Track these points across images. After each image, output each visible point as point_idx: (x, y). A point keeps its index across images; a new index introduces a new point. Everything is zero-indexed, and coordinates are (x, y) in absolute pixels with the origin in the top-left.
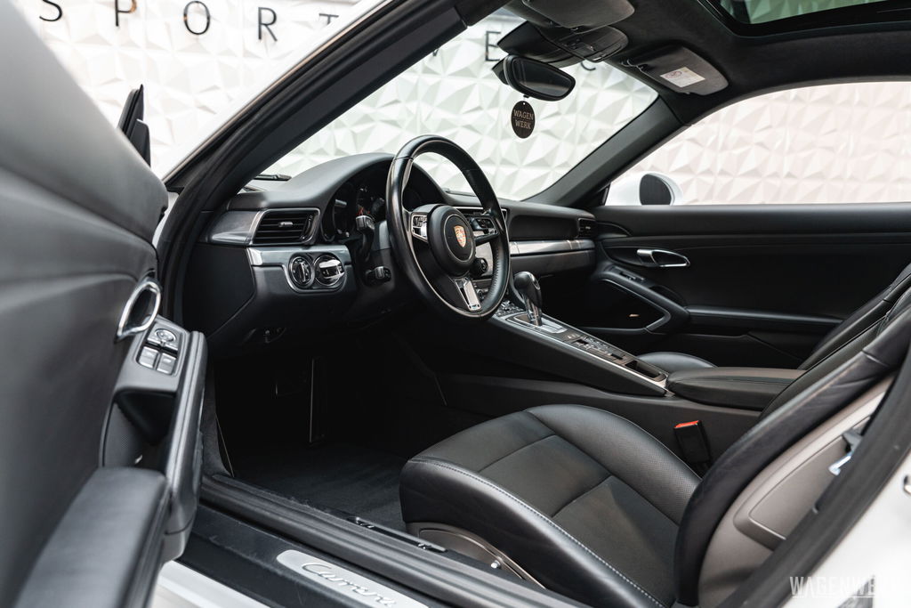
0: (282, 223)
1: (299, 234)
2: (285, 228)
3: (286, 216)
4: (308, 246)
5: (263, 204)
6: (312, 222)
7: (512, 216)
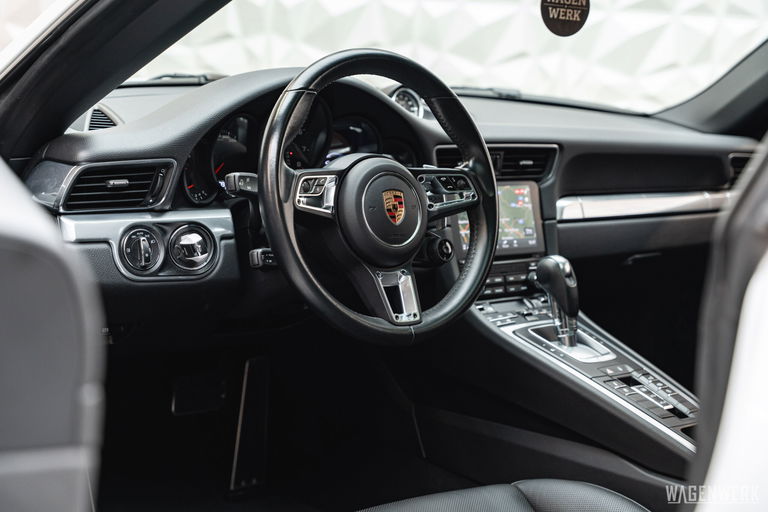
0: (112, 182)
1: (143, 195)
2: (116, 188)
3: (117, 172)
4: (162, 212)
5: (83, 155)
6: (164, 178)
7: (568, 156)
